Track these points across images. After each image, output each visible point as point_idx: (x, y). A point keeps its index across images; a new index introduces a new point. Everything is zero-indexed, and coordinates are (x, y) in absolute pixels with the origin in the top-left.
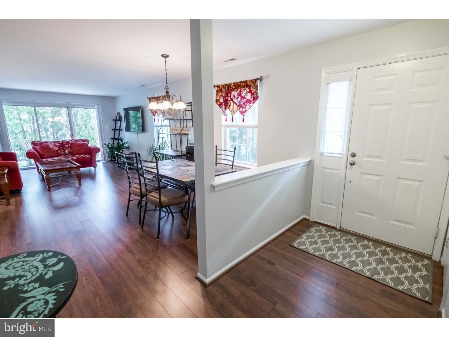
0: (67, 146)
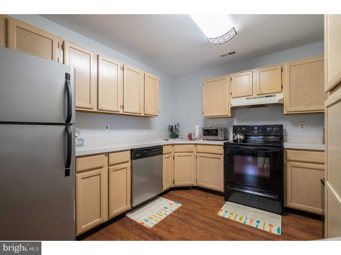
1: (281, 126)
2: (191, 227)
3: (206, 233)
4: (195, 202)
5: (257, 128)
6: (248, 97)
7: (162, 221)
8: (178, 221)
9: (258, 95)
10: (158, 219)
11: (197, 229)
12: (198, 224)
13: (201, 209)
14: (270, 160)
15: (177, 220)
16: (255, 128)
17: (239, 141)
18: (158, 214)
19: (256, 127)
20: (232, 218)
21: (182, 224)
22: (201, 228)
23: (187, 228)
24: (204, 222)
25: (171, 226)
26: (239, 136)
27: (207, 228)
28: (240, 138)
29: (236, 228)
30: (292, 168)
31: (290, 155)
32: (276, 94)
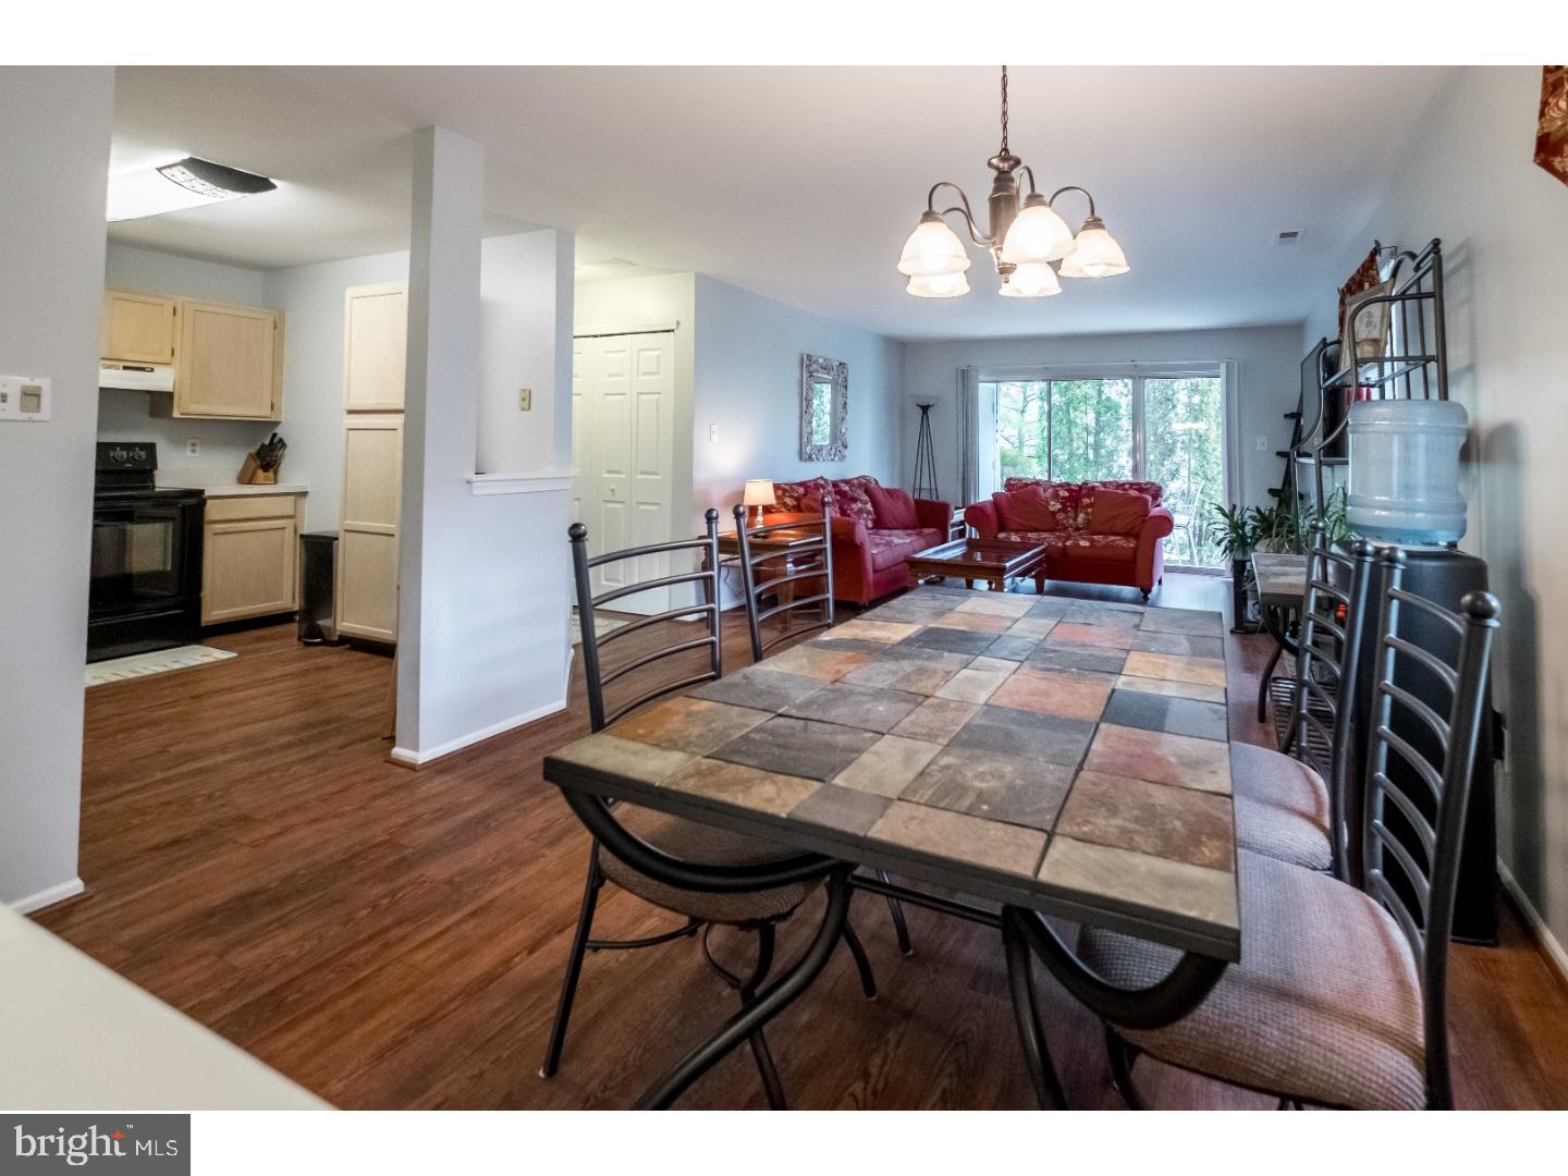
0: (1086, 501)
1: (150, 448)
14: (166, 532)
30: (216, 537)
31: (212, 511)
32: (156, 368)
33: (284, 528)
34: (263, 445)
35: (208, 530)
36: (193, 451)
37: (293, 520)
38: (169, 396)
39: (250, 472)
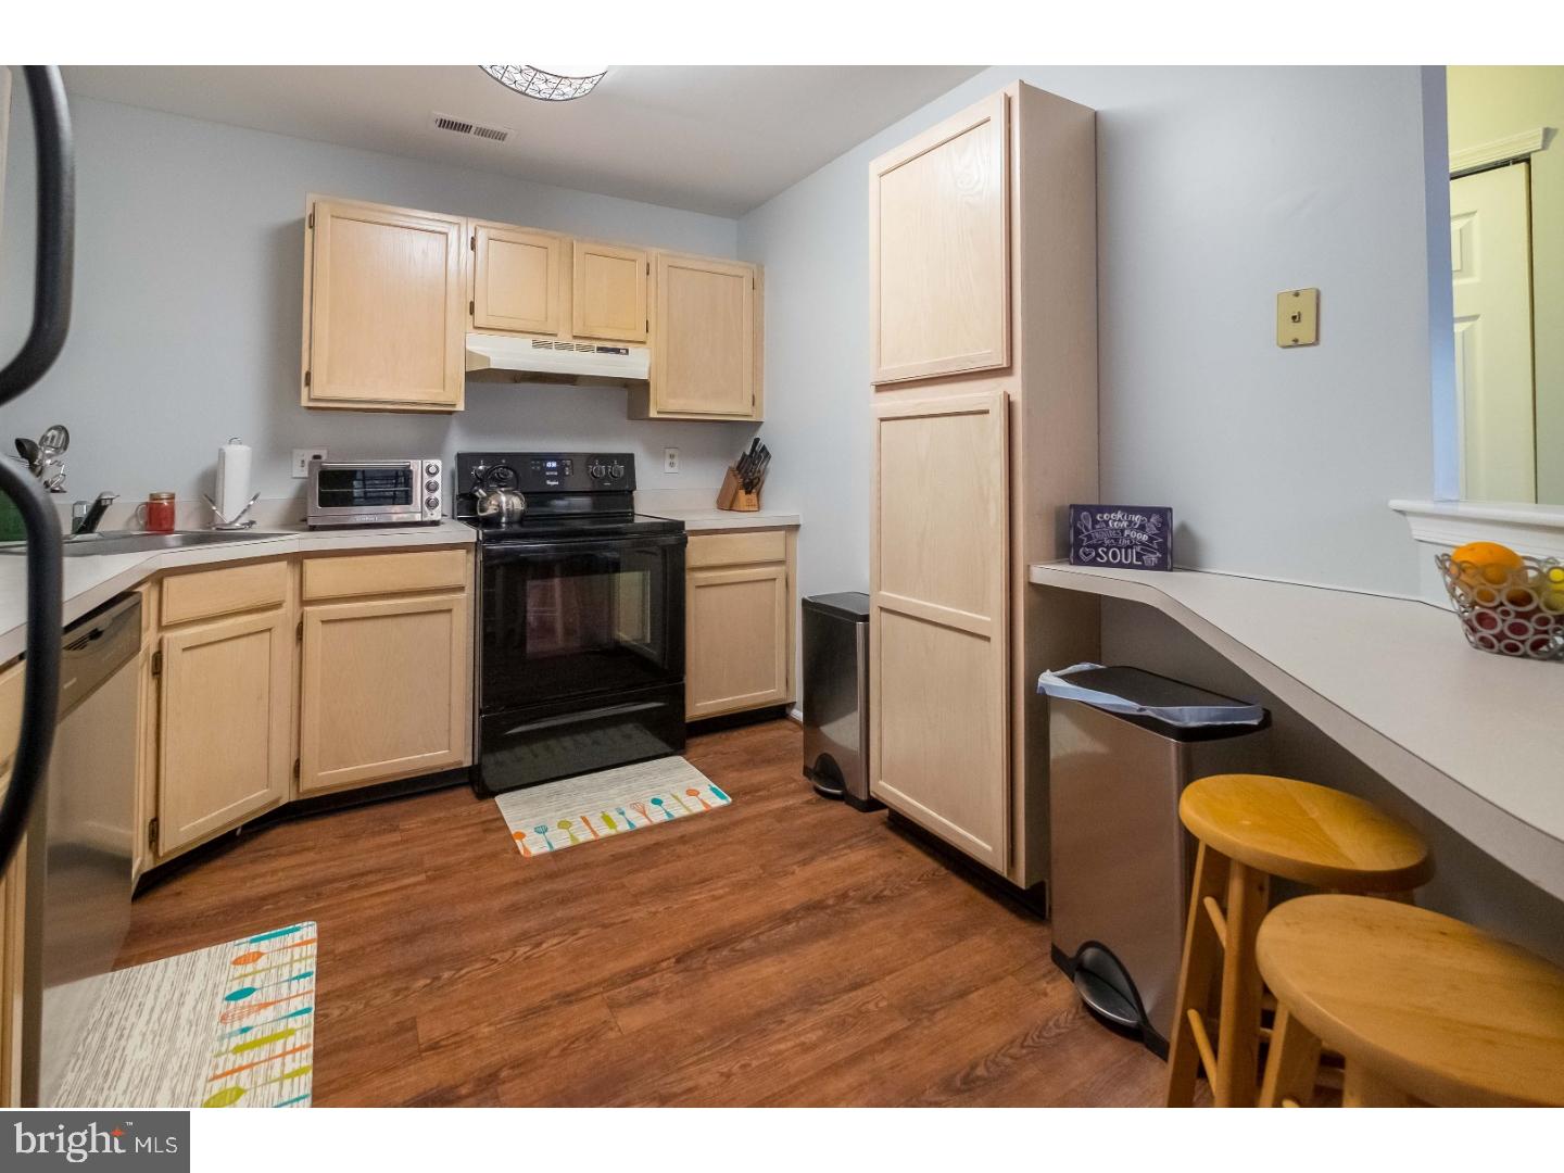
1: (627, 460)
2: (496, 961)
3: (575, 934)
4: (371, 872)
5: (554, 465)
6: (541, 338)
7: (318, 1056)
8: (407, 989)
9: (575, 337)
10: (283, 1064)
11: (528, 949)
12: (505, 932)
13: (430, 880)
15: (394, 987)
16: (549, 465)
17: (504, 520)
18: (239, 1050)
19: (552, 460)
20: (584, 836)
21: (439, 983)
22: (534, 936)
23: (482, 976)
24: (513, 910)
25: (409, 1026)
26: (503, 498)
27: (552, 917)
28: (510, 507)
29: (629, 854)
30: (699, 590)
31: (696, 553)
32: (631, 348)
33: (775, 579)
34: (744, 455)
35: (693, 579)
36: (672, 465)
37: (784, 568)
38: (643, 386)
39: (732, 492)
